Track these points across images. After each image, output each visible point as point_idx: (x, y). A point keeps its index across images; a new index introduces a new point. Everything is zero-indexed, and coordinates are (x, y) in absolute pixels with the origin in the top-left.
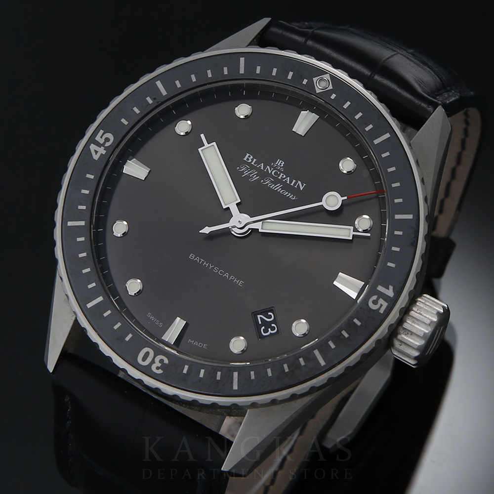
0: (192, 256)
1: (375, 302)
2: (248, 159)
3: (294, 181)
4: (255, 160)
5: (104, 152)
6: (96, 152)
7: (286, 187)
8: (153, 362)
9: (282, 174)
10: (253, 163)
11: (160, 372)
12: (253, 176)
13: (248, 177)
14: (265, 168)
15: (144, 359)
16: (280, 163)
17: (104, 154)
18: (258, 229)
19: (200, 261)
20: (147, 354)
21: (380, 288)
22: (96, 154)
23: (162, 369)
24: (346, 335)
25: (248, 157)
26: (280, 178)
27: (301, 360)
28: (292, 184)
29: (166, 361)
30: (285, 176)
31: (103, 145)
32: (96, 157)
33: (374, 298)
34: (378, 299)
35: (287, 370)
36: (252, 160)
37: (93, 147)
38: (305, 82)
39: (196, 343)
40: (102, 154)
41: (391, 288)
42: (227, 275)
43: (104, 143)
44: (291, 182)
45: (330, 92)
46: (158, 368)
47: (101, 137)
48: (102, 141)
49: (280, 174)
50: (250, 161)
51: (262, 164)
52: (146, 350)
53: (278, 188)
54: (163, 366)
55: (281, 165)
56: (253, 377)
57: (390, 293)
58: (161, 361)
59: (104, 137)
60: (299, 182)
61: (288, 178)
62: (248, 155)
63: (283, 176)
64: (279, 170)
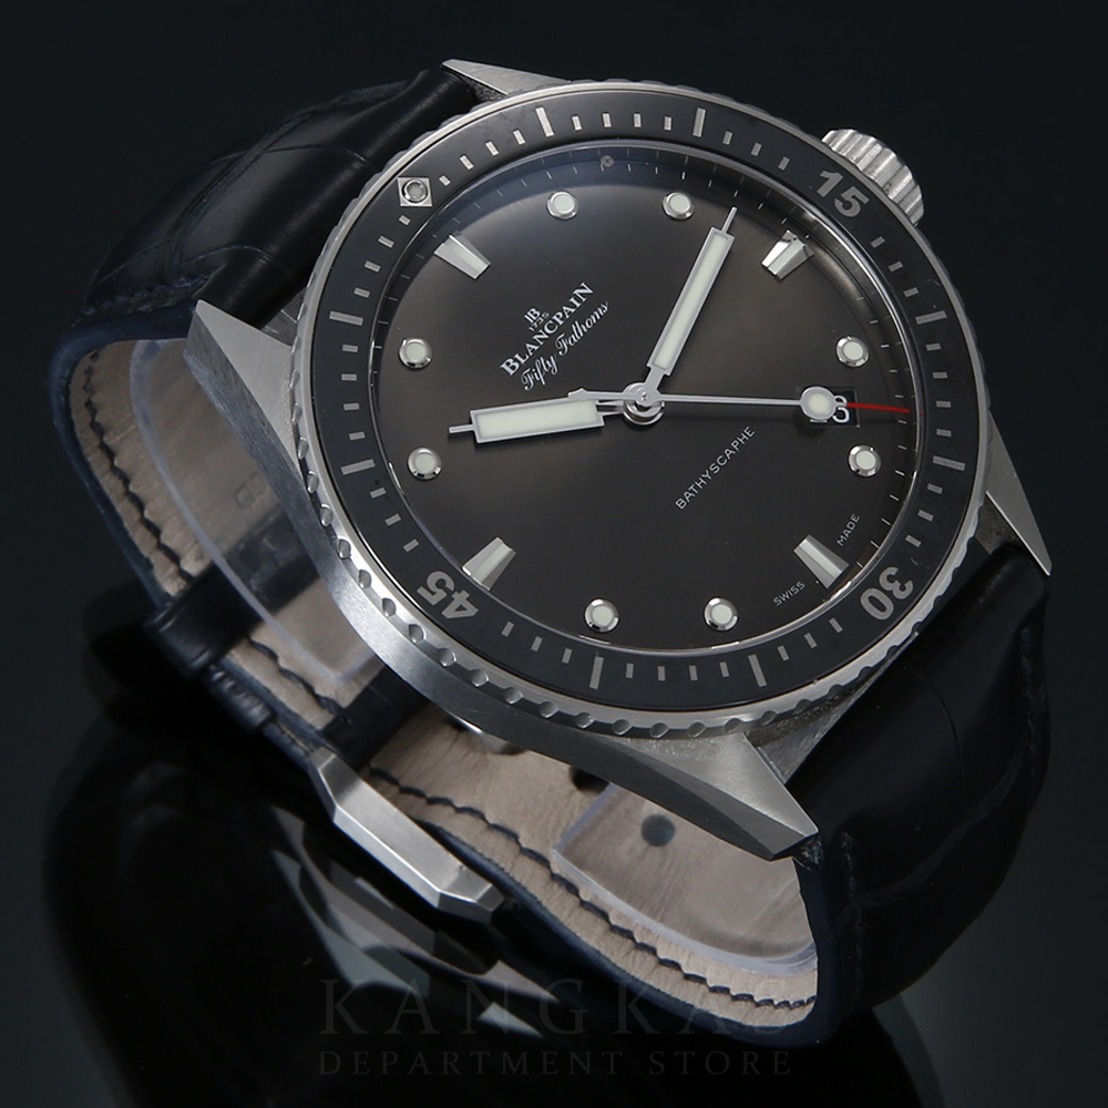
0: (680, 504)
1: (847, 205)
2: (513, 368)
3: (572, 300)
4: (517, 356)
5: (465, 594)
6: (461, 608)
7: (581, 316)
8: (889, 594)
9: (555, 317)
10: (523, 361)
11: (909, 586)
12: (547, 366)
13: (547, 376)
14: (536, 343)
15: (882, 608)
16: (532, 315)
17: (468, 595)
18: (665, 376)
19: (691, 491)
20: (873, 600)
21: (824, 191)
22: (464, 609)
23: (906, 582)
24: (899, 265)
25: (509, 366)
26: (561, 323)
27: (930, 348)
28: (578, 305)
29: (893, 571)
30: (560, 314)
31: (449, 593)
32: (471, 611)
33: (838, 204)
34: (842, 199)
35: (944, 375)
36: (516, 360)
37: (449, 613)
38: (405, 221)
39: (847, 533)
40: (468, 599)
41: (825, 174)
42: (728, 453)
43: (446, 590)
44: (574, 306)
45: (435, 185)
46: (903, 588)
47: (433, 593)
48: (441, 594)
49: (554, 320)
50: (517, 365)
51: (528, 345)
52: (864, 601)
53: (579, 330)
54: (901, 578)
55: (535, 315)
56: (948, 433)
57: (834, 179)
58: (891, 579)
59: (433, 587)
60: (576, 292)
61: (565, 308)
62: (504, 366)
63: (558, 316)
64: (546, 321)
